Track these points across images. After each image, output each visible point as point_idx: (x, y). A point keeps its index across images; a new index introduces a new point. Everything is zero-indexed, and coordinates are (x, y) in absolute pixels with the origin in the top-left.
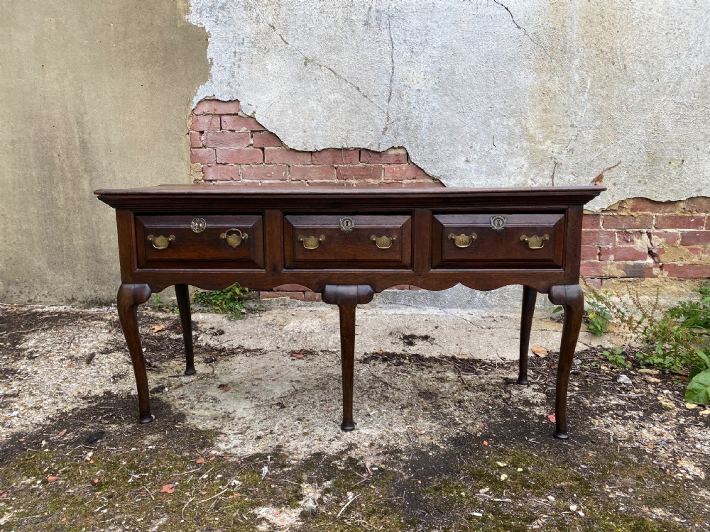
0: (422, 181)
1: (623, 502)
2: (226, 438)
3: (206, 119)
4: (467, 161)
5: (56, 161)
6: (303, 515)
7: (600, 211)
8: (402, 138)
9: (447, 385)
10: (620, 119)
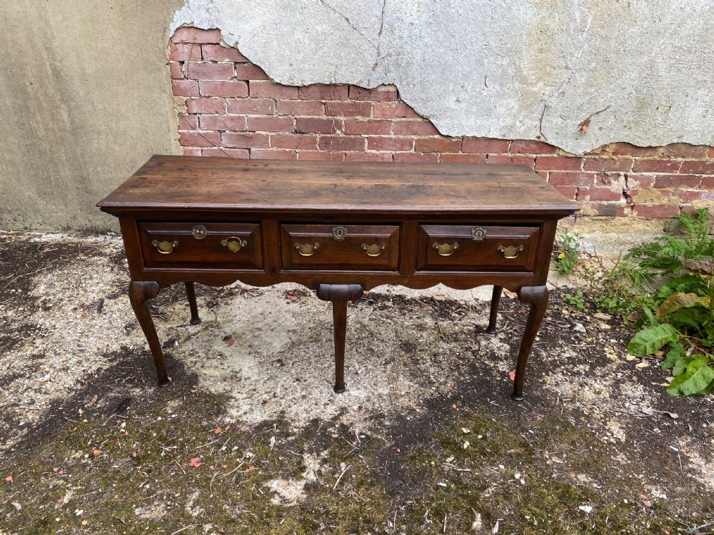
0: (411, 119)
1: (556, 469)
2: (236, 404)
3: (186, 49)
4: (458, 101)
5: (29, 90)
6: (307, 488)
7: (582, 154)
8: (392, 75)
9: (425, 334)
10: (616, 62)
